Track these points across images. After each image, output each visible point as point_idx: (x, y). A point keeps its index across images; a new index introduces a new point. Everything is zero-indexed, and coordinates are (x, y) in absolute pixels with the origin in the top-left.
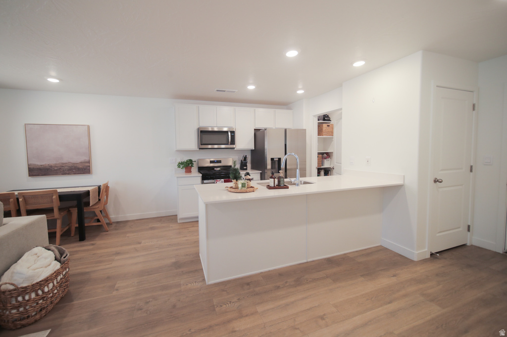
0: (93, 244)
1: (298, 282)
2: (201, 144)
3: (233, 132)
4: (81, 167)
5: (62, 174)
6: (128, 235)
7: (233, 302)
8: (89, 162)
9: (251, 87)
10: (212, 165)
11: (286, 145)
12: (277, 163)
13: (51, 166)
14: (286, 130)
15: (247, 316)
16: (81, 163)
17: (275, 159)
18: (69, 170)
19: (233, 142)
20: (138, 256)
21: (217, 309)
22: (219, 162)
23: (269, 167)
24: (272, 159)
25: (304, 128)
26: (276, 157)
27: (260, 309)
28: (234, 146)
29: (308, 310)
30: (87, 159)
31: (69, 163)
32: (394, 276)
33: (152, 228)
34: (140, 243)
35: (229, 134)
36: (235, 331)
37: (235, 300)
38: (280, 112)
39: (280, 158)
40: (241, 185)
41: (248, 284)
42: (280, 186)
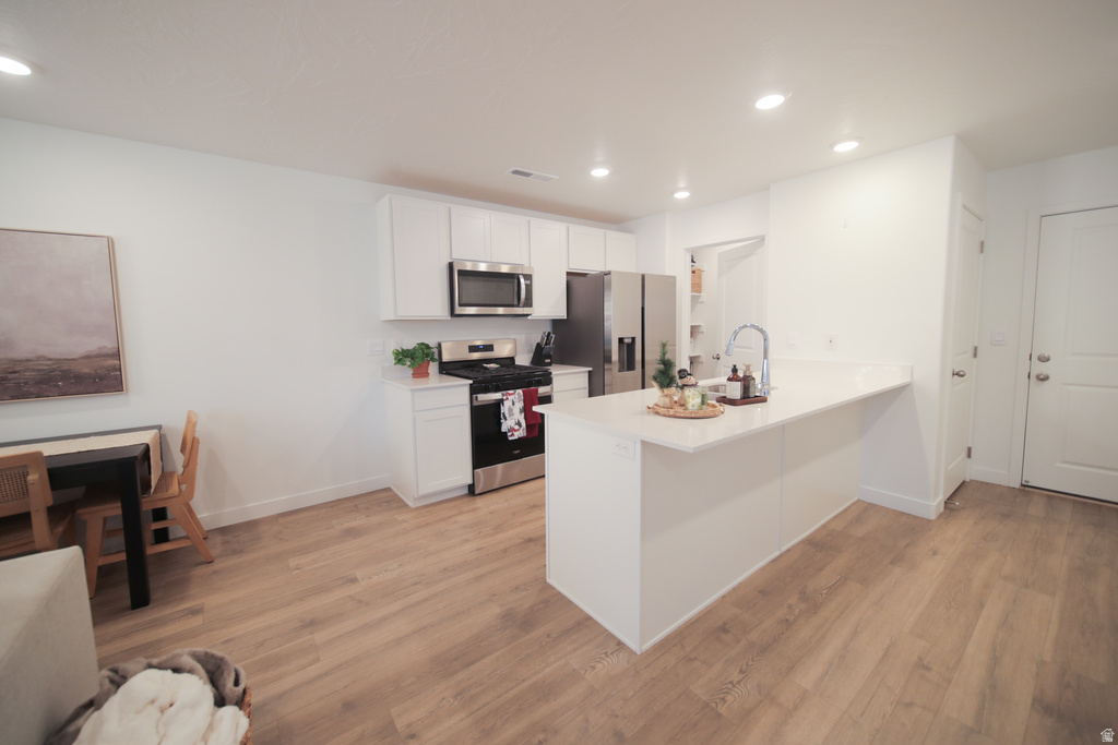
0: (195, 612)
1: (813, 604)
2: (460, 305)
3: (528, 277)
4: (87, 370)
5: (13, 398)
6: (293, 562)
7: (739, 682)
8: (117, 355)
9: (600, 173)
10: (476, 356)
11: (643, 309)
12: (627, 347)
14: (643, 277)
15: (796, 707)
16: (88, 357)
17: (626, 341)
18: (38, 383)
19: (529, 303)
20: (384, 619)
21: (722, 710)
22: (489, 348)
23: (615, 357)
24: (621, 341)
25: (668, 274)
26: (627, 334)
28: (525, 310)
30: (110, 345)
31: (39, 358)
32: (935, 553)
33: (352, 533)
34: (354, 580)
35: (522, 280)
37: (736, 676)
38: (613, 236)
39: (633, 339)
40: (699, 400)
41: (724, 629)
42: (748, 398)
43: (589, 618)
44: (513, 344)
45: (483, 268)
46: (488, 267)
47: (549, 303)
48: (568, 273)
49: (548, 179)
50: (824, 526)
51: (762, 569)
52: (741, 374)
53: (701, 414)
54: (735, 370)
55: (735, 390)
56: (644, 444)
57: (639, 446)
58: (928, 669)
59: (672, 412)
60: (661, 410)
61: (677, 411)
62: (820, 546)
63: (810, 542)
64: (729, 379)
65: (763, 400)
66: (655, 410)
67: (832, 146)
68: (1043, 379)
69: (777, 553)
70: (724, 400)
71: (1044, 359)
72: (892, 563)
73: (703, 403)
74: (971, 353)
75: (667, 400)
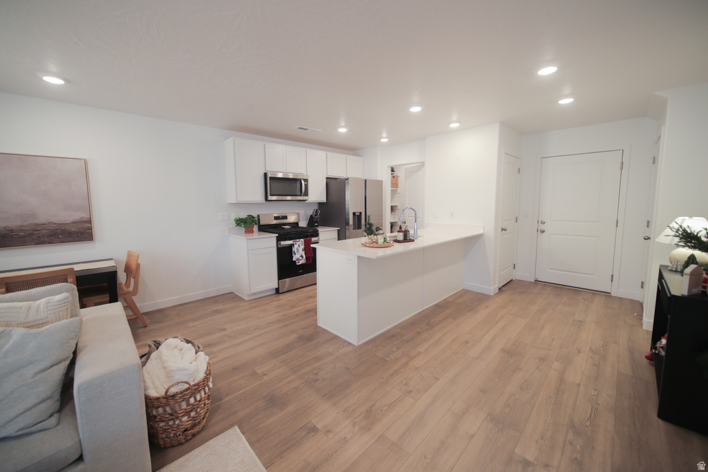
1: (431, 326)
2: (271, 195)
3: (306, 180)
4: (74, 229)
5: (36, 244)
6: (190, 324)
8: (90, 221)
9: (343, 130)
10: (275, 222)
11: (365, 197)
12: (357, 217)
13: (12, 231)
14: (366, 181)
15: (415, 357)
16: (75, 222)
17: (357, 214)
18: (49, 236)
19: (306, 194)
22: (285, 217)
23: (351, 222)
24: (354, 214)
25: (379, 179)
26: (357, 211)
27: (421, 349)
28: (305, 198)
29: (454, 340)
30: (86, 216)
31: (50, 223)
32: (487, 307)
33: (217, 312)
34: (225, 329)
35: (303, 182)
36: (418, 368)
37: (395, 350)
38: (351, 158)
39: (361, 213)
40: (383, 240)
41: (393, 336)
42: (406, 239)
43: (337, 336)
44: (297, 215)
45: (280, 175)
46: (284, 175)
47: (317, 193)
48: (327, 178)
49: (316, 132)
50: (445, 299)
51: (414, 316)
52: (403, 229)
53: (383, 246)
54: (401, 228)
55: (400, 236)
56: (358, 257)
57: (356, 258)
58: (468, 343)
59: (371, 245)
60: (367, 245)
61: (374, 245)
62: (440, 307)
63: (438, 306)
64: (398, 232)
65: (413, 241)
66: (364, 245)
67: (449, 124)
68: (543, 232)
69: (421, 310)
70: (396, 241)
71: (543, 223)
72: (468, 311)
73: (385, 241)
74: (515, 220)
75: (370, 241)
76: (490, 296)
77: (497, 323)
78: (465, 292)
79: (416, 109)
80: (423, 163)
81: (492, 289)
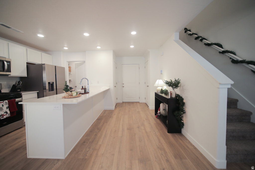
1: (99, 129)
3: (9, 62)
9: (41, 36)
11: (56, 75)
12: (51, 85)
14: (55, 67)
15: (99, 148)
17: (51, 83)
19: (9, 70)
21: (86, 157)
23: (47, 88)
24: (49, 83)
26: (51, 81)
27: (100, 143)
28: (8, 73)
29: (111, 132)
35: (5, 63)
36: (103, 154)
37: (88, 149)
38: (44, 54)
39: (53, 83)
40: (76, 94)
41: (84, 142)
42: (86, 93)
43: (47, 159)
47: (19, 71)
48: (27, 63)
49: (19, 32)
50: (99, 116)
51: (90, 127)
52: (84, 88)
53: (77, 96)
54: (82, 87)
55: (83, 91)
56: (63, 105)
58: (116, 131)
59: (69, 97)
60: (66, 97)
61: (71, 97)
62: (99, 119)
63: (98, 119)
64: (81, 89)
65: (88, 93)
67: (96, 47)
68: (123, 87)
69: (92, 123)
70: (80, 93)
71: (123, 84)
72: (110, 118)
73: (77, 94)
74: (116, 83)
75: (68, 95)
76: (113, 110)
77: (121, 119)
78: (105, 111)
79: (86, 34)
80: (84, 62)
81: (113, 108)
